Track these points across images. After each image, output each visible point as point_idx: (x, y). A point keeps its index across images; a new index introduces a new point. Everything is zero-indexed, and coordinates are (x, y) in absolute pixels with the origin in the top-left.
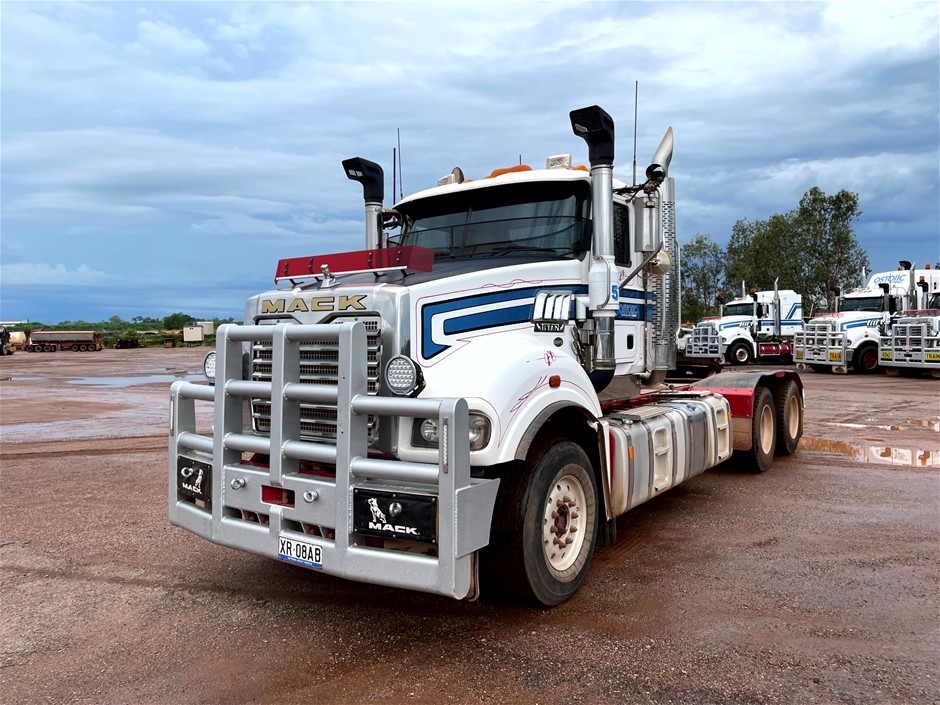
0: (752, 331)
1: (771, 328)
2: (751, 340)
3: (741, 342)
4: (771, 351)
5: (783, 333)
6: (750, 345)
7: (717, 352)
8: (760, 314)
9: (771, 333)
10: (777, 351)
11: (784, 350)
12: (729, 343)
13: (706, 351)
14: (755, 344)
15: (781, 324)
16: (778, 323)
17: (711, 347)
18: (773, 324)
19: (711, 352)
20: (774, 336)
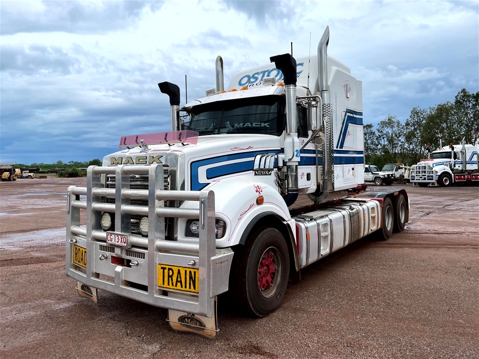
0: (451, 167)
1: (461, 165)
2: (451, 172)
3: (445, 174)
4: (461, 179)
5: (467, 169)
6: (451, 175)
7: (432, 179)
8: (455, 157)
9: (460, 168)
10: (464, 179)
11: (468, 178)
12: (439, 174)
13: (425, 179)
14: (453, 175)
15: (466, 163)
16: (465, 163)
17: (428, 176)
18: (461, 164)
19: (428, 179)
20: (462, 170)
